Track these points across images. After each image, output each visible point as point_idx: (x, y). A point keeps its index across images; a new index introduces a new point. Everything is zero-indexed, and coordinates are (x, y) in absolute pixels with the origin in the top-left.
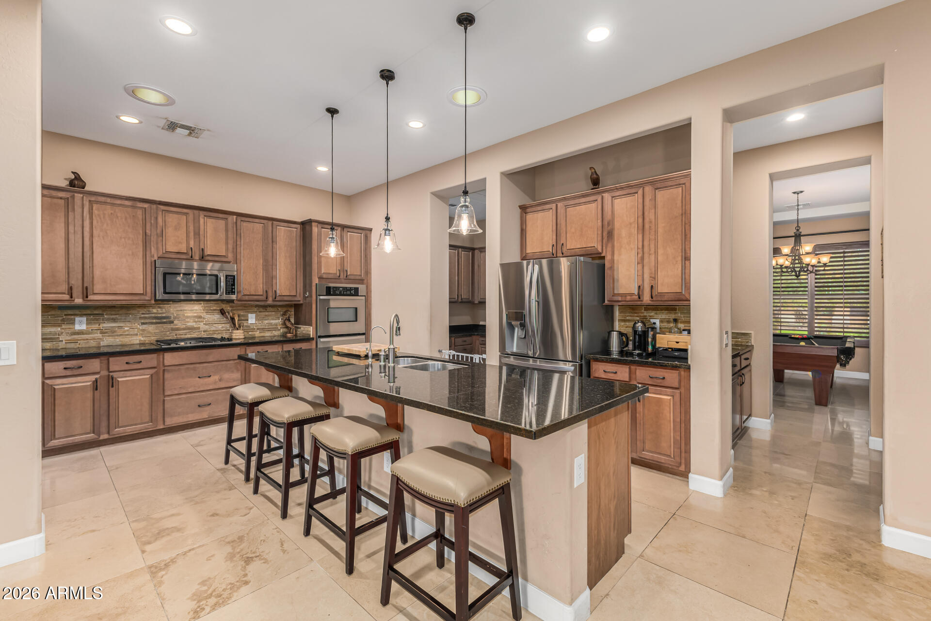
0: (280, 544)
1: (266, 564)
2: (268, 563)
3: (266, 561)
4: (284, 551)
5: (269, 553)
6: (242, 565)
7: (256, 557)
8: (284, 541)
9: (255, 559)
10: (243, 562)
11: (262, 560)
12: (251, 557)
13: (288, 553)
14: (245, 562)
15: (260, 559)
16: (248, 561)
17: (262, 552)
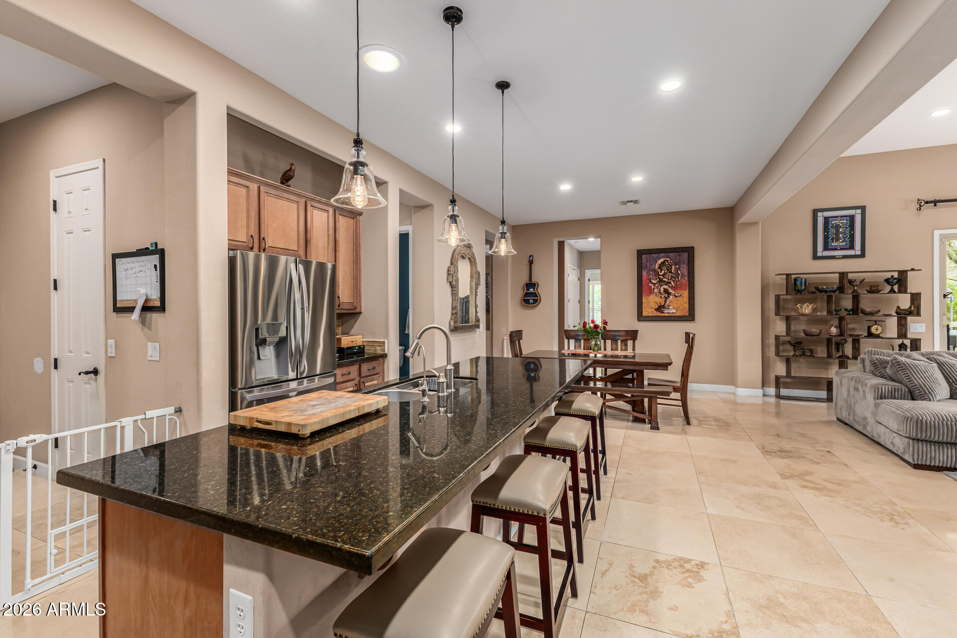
0: (608, 573)
1: (633, 564)
2: (631, 564)
3: (631, 567)
4: (611, 564)
5: (622, 572)
6: (650, 578)
7: (635, 576)
8: (601, 573)
9: (638, 576)
10: (648, 580)
11: (633, 570)
12: (639, 579)
13: (610, 560)
14: (647, 579)
15: (634, 572)
16: (643, 578)
17: (627, 577)
